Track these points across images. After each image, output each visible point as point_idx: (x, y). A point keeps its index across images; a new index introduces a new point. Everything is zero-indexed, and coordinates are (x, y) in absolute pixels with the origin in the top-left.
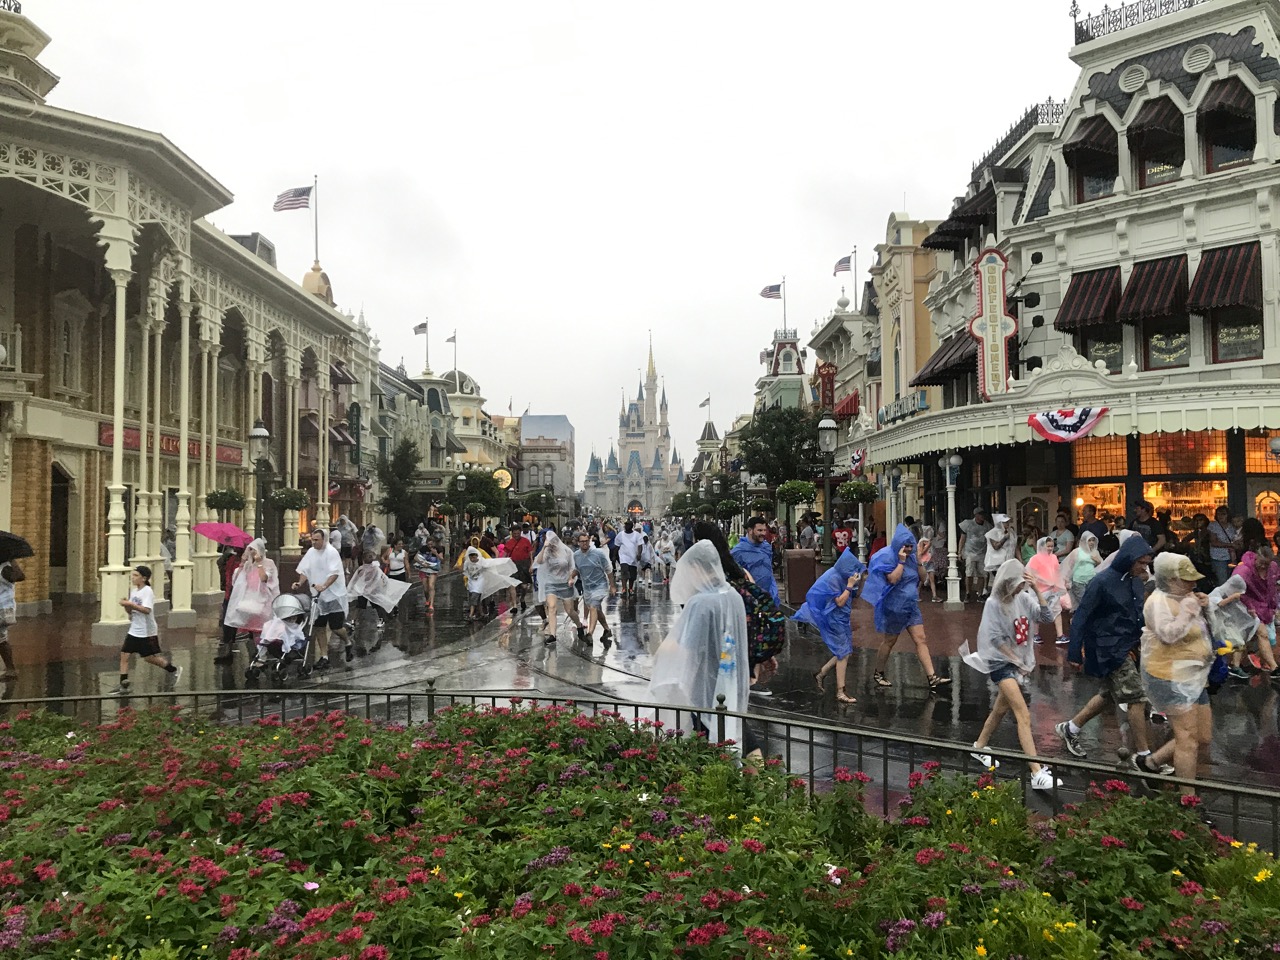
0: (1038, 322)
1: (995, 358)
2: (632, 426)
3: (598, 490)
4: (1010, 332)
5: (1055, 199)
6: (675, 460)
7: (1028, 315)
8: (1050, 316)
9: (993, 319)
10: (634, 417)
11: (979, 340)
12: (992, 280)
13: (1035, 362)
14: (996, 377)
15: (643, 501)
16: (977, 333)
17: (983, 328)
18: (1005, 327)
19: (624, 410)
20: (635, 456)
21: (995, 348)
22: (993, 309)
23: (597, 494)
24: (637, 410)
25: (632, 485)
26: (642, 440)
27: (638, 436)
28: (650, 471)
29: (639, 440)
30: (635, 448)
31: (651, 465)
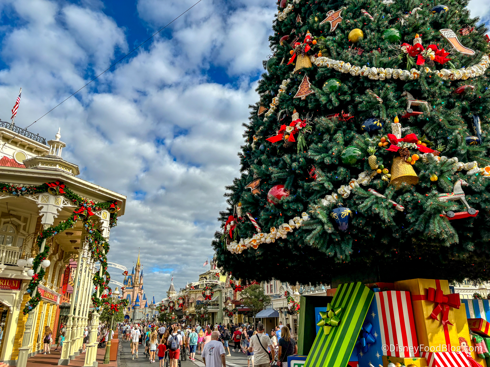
2: (129, 284)
6: (145, 298)
10: (130, 281)
15: (129, 315)
20: (129, 296)
24: (131, 278)
26: (132, 290)
27: (131, 288)
28: (134, 302)
29: (131, 290)
30: (129, 293)
31: (134, 300)
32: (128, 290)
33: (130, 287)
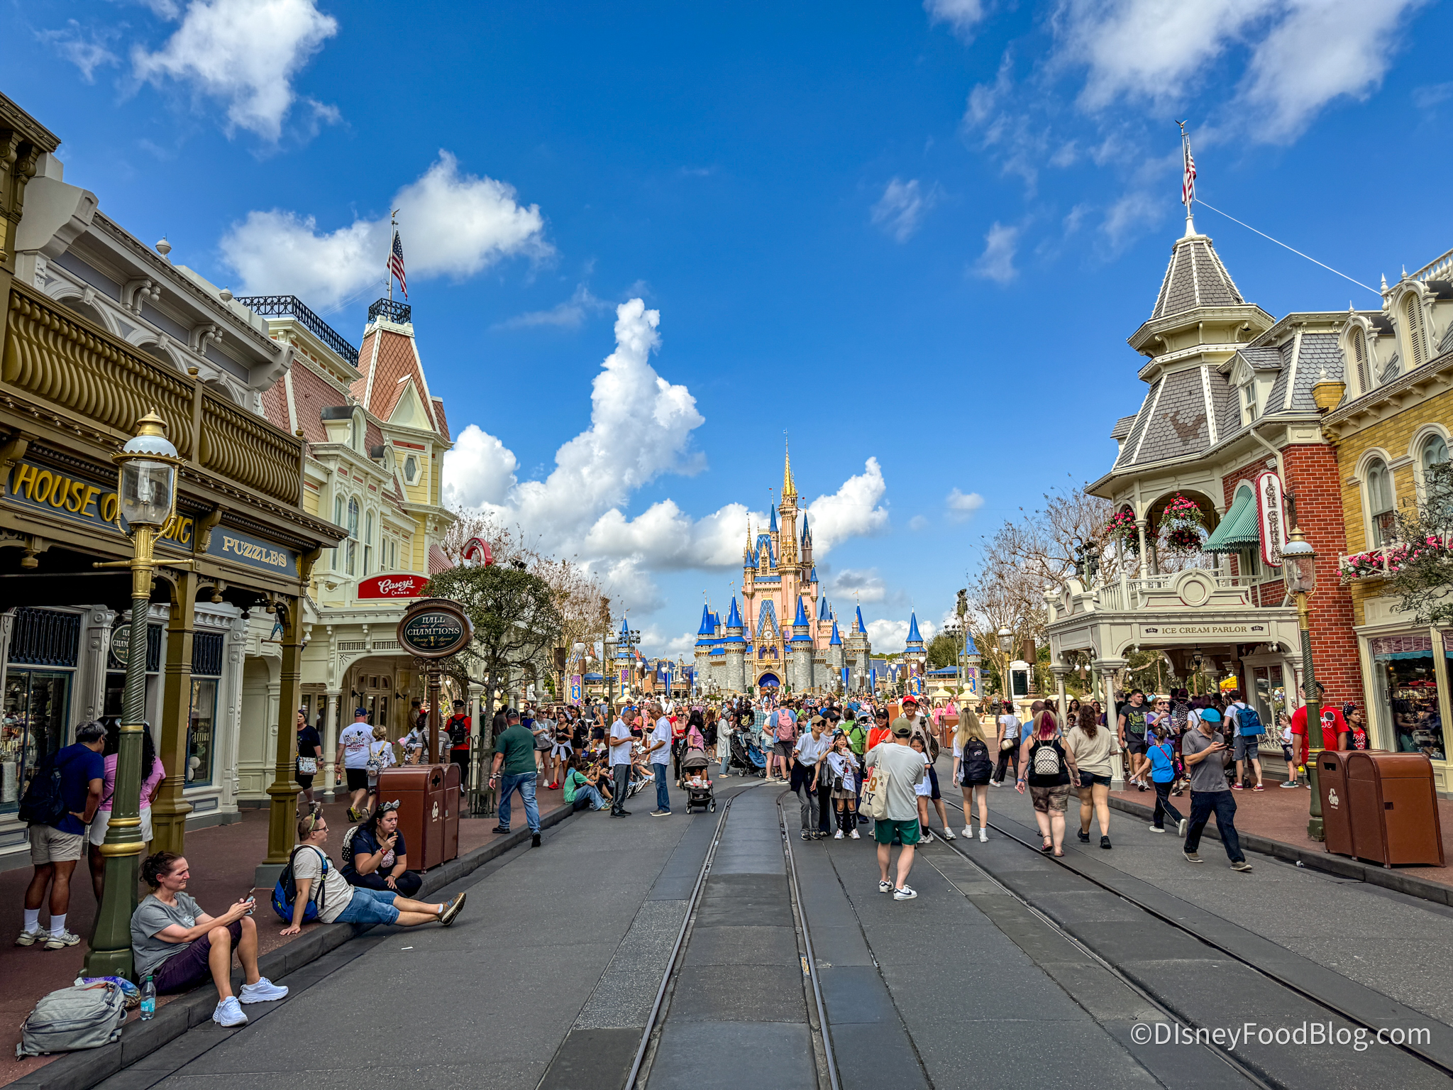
2: (761, 565)
3: (714, 659)
6: (824, 613)
10: (764, 552)
15: (779, 673)
19: (749, 540)
20: (767, 605)
23: (713, 664)
24: (768, 545)
25: (763, 651)
26: (777, 585)
27: (771, 580)
28: (791, 629)
29: (772, 586)
30: (767, 597)
31: (791, 622)
32: (763, 586)
33: (769, 574)
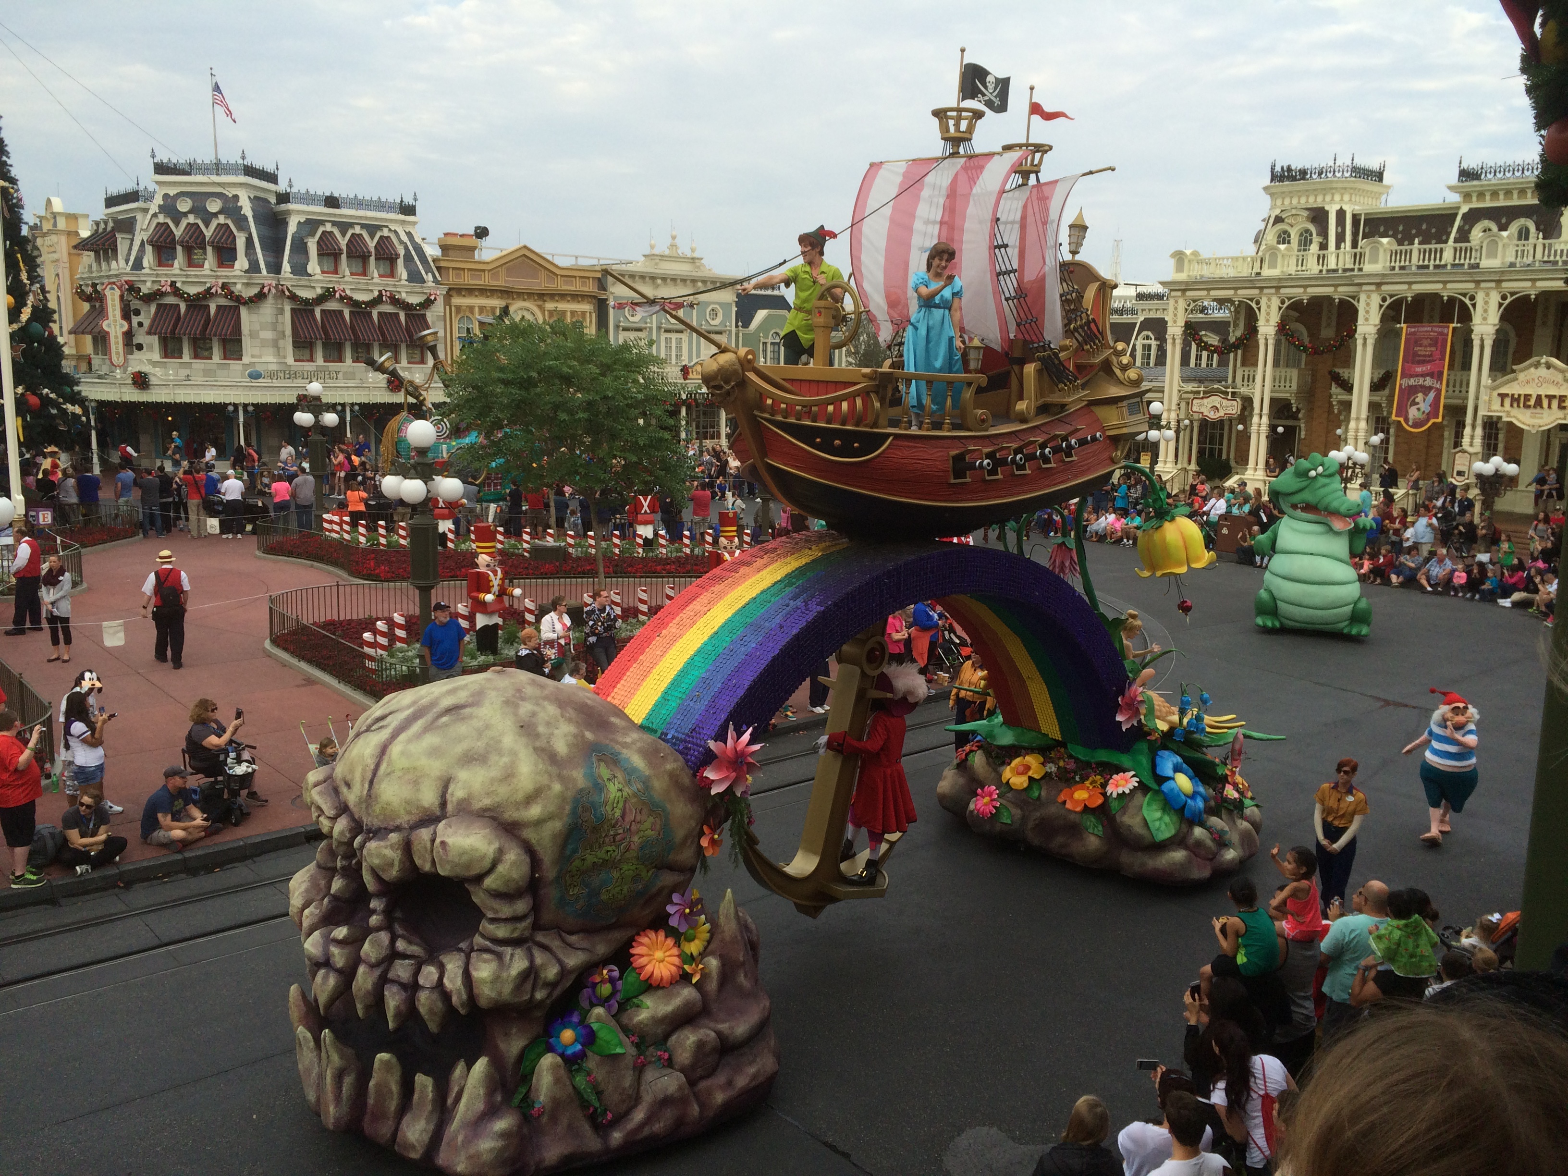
0: (140, 324)
1: (117, 343)
4: (126, 327)
5: (145, 263)
7: (135, 320)
8: (147, 323)
9: (115, 321)
11: (108, 333)
12: (113, 300)
13: (140, 347)
14: (118, 353)
16: (106, 328)
17: (109, 325)
18: (122, 326)
21: (116, 337)
22: (114, 316)
